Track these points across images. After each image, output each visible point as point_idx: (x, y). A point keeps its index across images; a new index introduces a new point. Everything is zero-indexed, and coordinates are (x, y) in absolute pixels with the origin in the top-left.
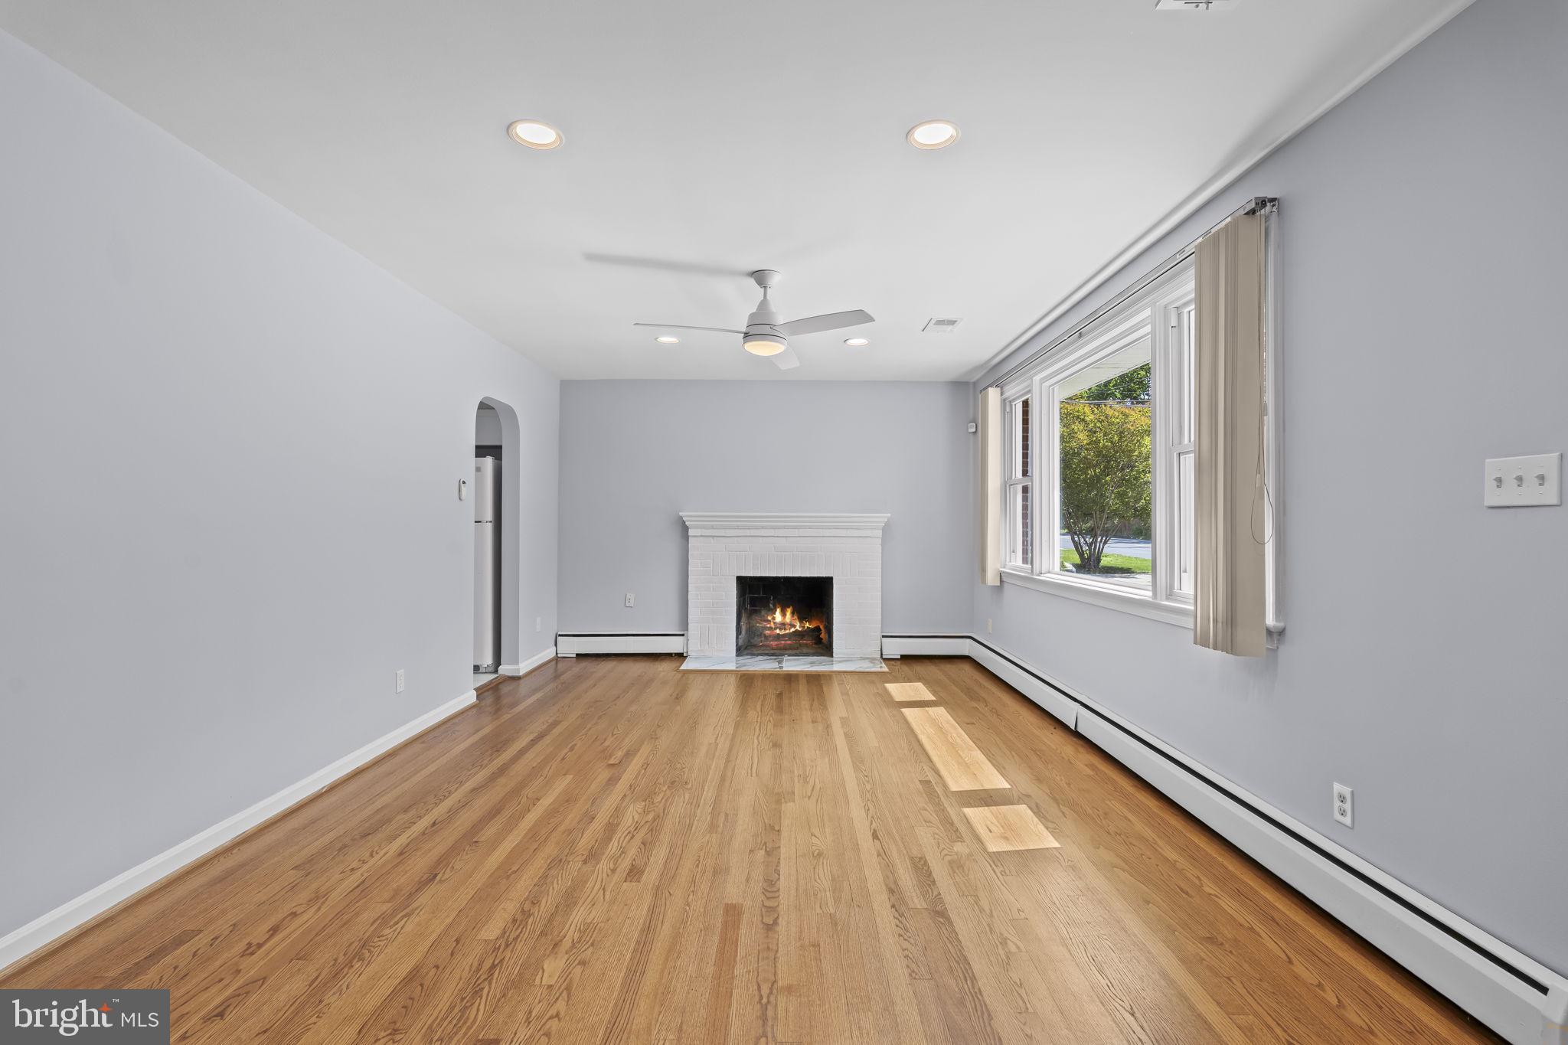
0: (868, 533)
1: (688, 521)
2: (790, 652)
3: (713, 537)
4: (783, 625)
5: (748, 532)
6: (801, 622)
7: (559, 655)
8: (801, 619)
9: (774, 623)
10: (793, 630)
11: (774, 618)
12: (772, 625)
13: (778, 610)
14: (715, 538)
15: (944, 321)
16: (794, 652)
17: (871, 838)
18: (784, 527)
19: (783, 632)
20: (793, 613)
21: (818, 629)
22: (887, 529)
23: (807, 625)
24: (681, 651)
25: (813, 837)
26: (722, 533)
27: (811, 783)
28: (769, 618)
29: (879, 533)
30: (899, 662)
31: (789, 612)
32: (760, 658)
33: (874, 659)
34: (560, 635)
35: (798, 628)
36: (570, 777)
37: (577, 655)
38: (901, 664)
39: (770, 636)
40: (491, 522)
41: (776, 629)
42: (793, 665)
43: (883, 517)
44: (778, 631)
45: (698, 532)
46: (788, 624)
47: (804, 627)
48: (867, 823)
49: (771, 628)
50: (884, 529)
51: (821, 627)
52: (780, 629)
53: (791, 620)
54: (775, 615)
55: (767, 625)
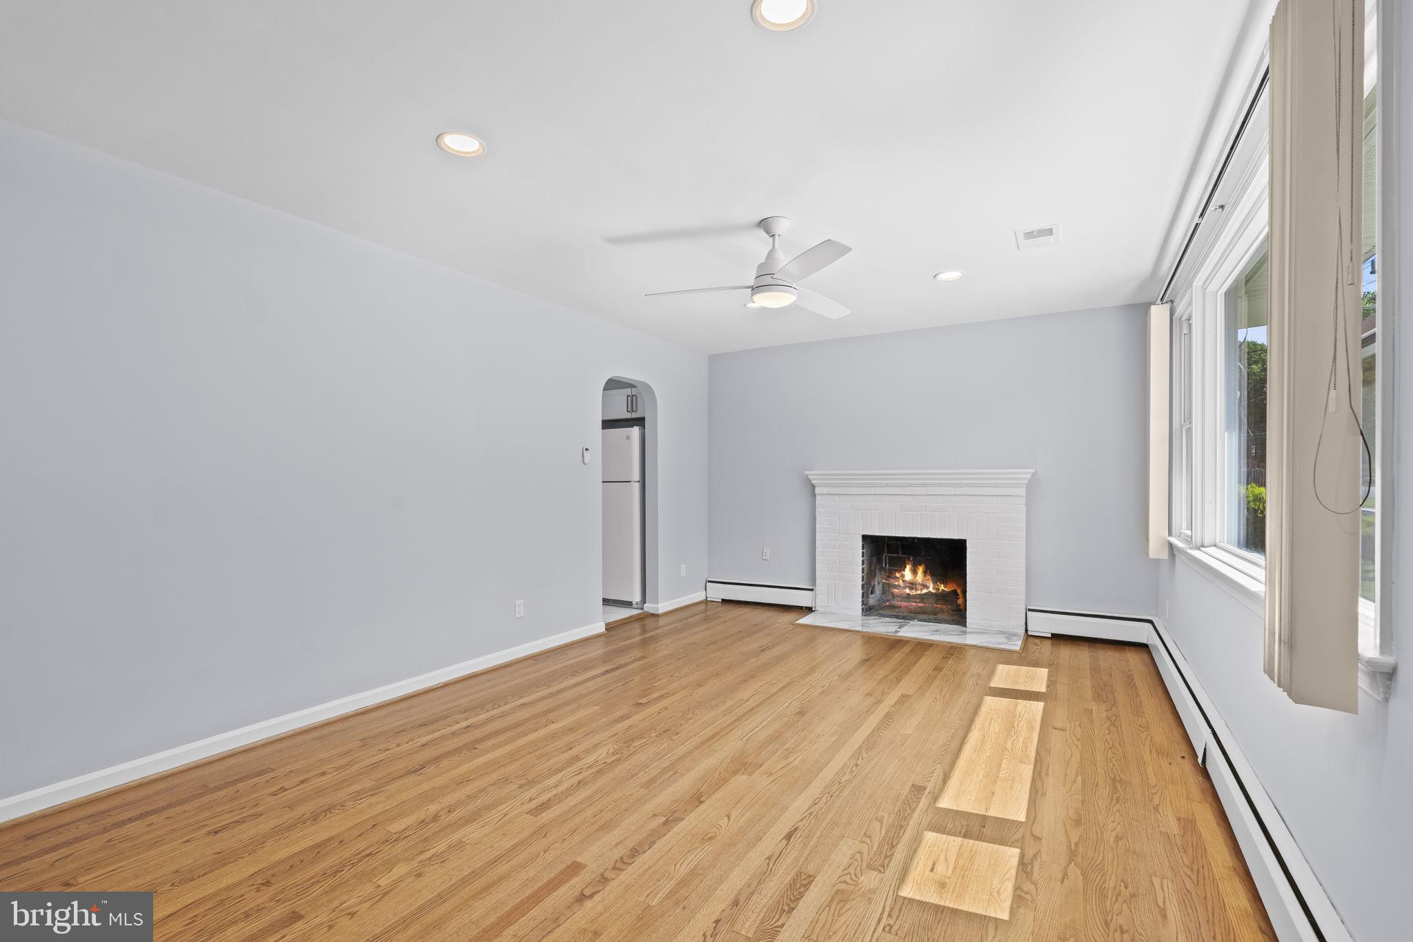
0: (1009, 491)
1: (815, 479)
2: (921, 616)
3: (839, 495)
4: (912, 585)
5: (873, 491)
6: (935, 583)
7: (706, 599)
8: (934, 580)
9: (903, 581)
10: (925, 591)
11: (903, 576)
12: (901, 583)
13: (908, 568)
14: (841, 496)
15: (1033, 232)
16: (925, 617)
17: (784, 835)
18: (910, 485)
19: (914, 592)
20: (925, 573)
21: (954, 592)
22: (1032, 486)
23: (942, 587)
24: (811, 606)
25: (727, 818)
26: (847, 490)
27: (790, 760)
28: (898, 575)
29: (1023, 491)
30: (1049, 642)
31: (920, 571)
32: (887, 619)
33: (1015, 635)
34: (709, 582)
35: (931, 589)
36: (596, 708)
38: (1052, 644)
39: (899, 596)
40: (638, 482)
41: (905, 588)
42: (915, 631)
43: (1027, 473)
44: (907, 591)
45: (825, 490)
46: (919, 584)
47: (938, 589)
48: (799, 817)
49: (899, 586)
50: (1028, 487)
51: (959, 592)
52: (911, 589)
53: (923, 581)
54: (904, 571)
55: (896, 583)
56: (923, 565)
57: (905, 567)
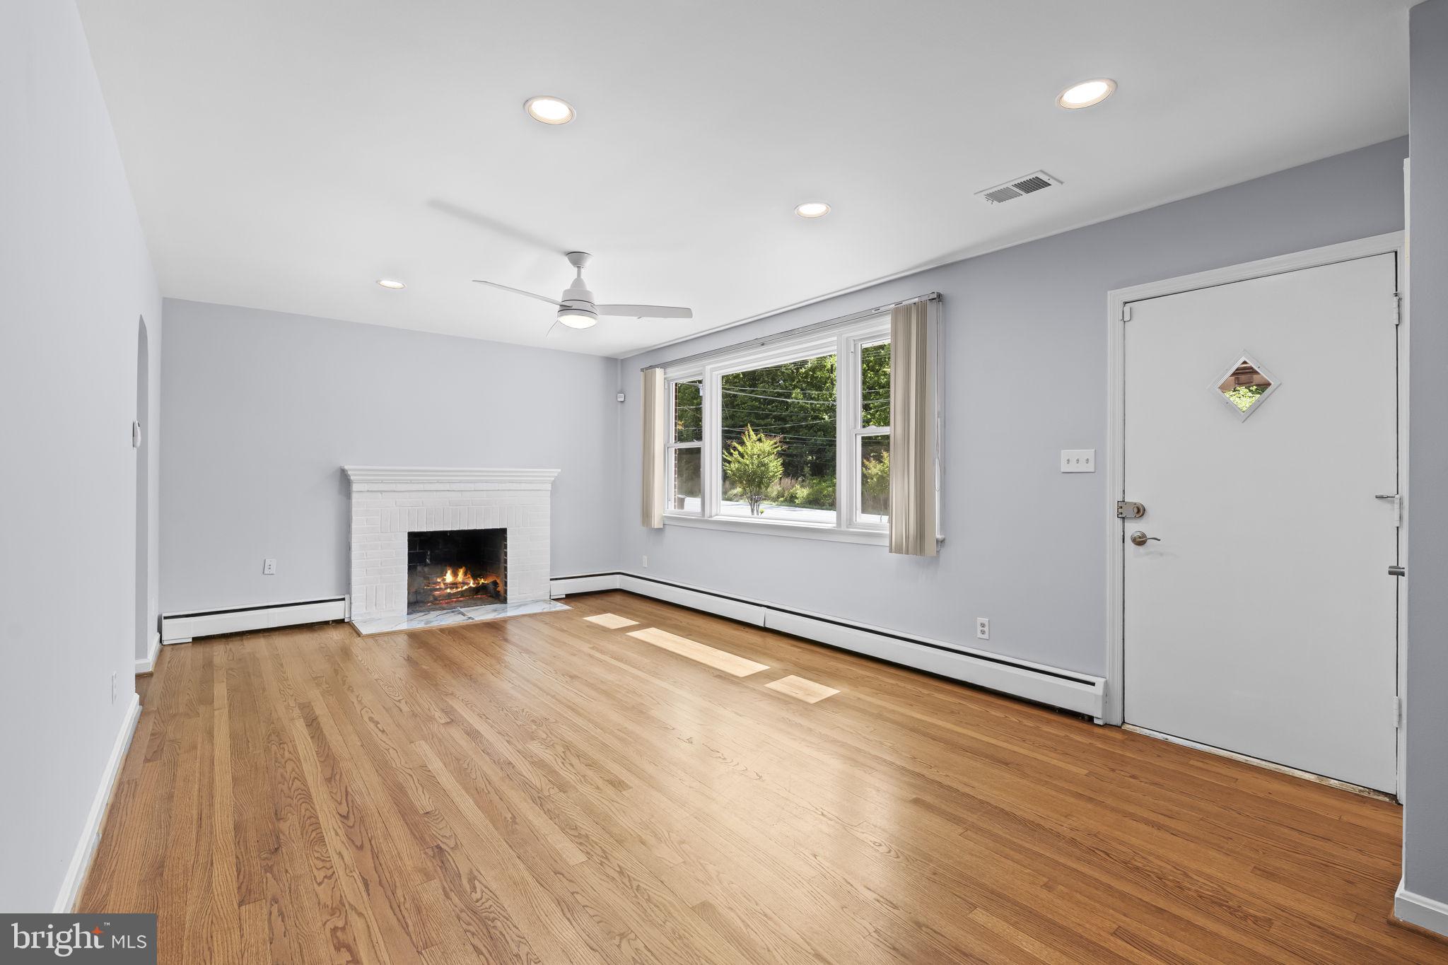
0: (539, 487)
1: (352, 474)
3: (381, 492)
4: (454, 585)
5: (421, 487)
6: (474, 580)
7: (165, 643)
8: (475, 577)
9: (444, 584)
10: (466, 587)
11: (444, 580)
12: (442, 586)
13: (449, 572)
19: (454, 591)
20: (465, 574)
21: (493, 583)
22: (556, 483)
23: (482, 581)
24: (340, 617)
28: (439, 580)
29: (549, 487)
31: (461, 573)
34: (165, 618)
35: (471, 585)
37: (194, 639)
39: (440, 596)
41: (446, 589)
43: (554, 472)
44: (449, 591)
45: (365, 487)
46: (460, 583)
47: (478, 583)
49: (441, 589)
50: (553, 483)
51: (498, 581)
52: (451, 588)
53: (463, 579)
54: (445, 576)
55: (438, 587)
56: (464, 568)
57: (446, 572)
